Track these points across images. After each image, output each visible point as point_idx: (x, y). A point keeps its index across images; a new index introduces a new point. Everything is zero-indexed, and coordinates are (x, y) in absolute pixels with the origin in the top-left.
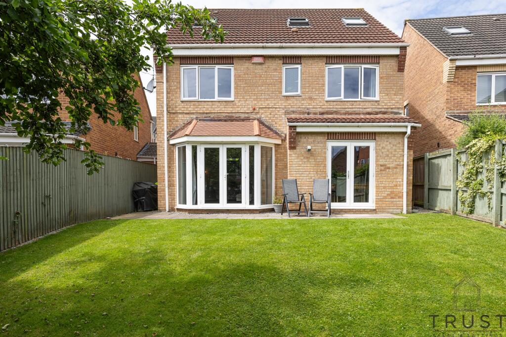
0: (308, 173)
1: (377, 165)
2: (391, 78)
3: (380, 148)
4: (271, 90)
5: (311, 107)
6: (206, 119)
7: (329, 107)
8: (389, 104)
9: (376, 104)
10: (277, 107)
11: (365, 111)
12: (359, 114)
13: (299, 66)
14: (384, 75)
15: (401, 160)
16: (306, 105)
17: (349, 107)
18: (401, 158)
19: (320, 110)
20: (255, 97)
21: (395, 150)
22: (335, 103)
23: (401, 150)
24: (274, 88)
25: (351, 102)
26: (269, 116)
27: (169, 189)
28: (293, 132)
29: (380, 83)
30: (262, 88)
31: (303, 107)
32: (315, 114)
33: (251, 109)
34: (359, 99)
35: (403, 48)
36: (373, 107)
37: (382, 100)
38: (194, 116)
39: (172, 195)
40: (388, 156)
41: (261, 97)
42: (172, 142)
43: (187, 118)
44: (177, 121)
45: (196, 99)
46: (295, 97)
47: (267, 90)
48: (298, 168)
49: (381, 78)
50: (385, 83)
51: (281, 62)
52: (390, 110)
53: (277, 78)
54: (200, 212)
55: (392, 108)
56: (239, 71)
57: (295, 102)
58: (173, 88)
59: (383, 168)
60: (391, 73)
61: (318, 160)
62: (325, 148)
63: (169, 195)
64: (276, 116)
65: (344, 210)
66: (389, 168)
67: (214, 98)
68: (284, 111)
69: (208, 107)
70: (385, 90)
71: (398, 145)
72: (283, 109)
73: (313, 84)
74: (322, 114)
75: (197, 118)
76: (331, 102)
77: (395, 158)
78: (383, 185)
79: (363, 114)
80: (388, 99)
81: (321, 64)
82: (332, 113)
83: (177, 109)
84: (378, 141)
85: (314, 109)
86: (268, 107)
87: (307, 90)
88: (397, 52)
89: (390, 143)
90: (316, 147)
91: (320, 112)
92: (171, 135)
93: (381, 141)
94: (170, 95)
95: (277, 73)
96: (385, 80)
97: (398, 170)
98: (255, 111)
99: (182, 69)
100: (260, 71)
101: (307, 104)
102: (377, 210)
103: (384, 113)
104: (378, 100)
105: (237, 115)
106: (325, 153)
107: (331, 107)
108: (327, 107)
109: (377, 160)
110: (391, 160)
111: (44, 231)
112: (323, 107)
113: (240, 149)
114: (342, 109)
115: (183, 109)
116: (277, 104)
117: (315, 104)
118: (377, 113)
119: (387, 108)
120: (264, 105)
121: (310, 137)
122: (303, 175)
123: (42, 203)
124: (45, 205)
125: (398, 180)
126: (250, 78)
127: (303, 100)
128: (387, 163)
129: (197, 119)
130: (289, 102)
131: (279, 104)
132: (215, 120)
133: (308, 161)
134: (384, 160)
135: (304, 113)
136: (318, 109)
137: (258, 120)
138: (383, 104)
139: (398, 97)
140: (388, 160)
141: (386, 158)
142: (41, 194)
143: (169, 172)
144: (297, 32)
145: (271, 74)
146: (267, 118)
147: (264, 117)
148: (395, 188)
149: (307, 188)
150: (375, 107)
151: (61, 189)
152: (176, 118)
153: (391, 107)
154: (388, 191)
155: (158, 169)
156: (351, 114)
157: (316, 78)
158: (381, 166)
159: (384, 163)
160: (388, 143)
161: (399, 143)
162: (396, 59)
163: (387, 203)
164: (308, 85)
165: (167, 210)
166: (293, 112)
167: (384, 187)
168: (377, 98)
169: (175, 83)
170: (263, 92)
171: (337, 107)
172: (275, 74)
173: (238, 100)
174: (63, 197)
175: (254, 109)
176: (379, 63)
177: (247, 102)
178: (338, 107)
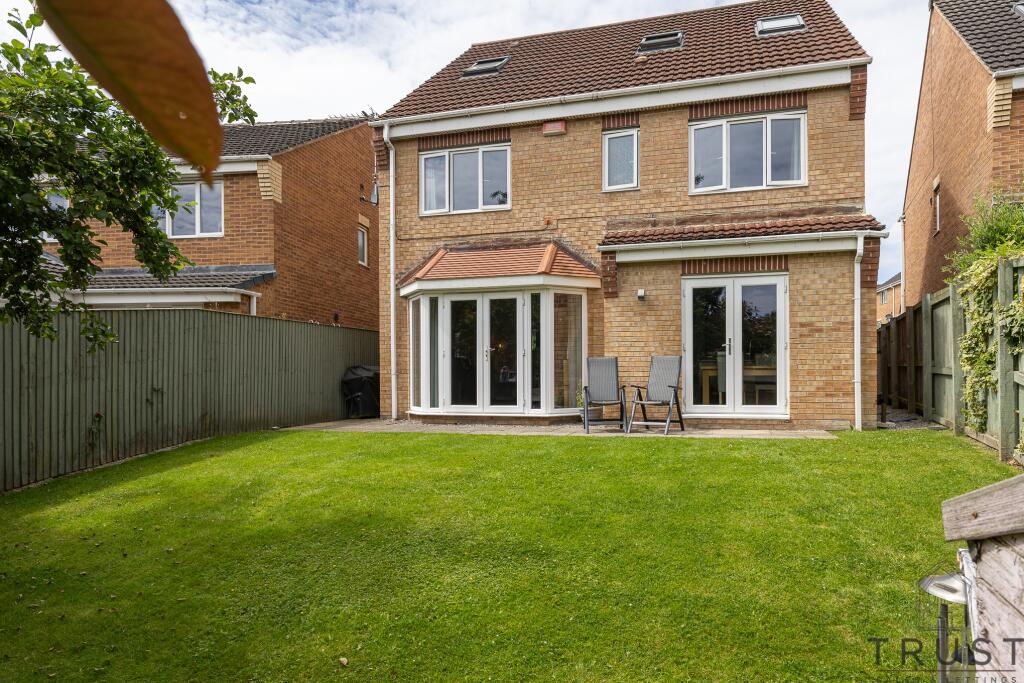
0: (642, 344)
1: (793, 325)
2: (835, 135)
3: (799, 287)
4: (581, 183)
5: (659, 210)
6: (461, 246)
7: (697, 207)
8: (830, 192)
9: (801, 194)
10: (593, 215)
11: (775, 210)
12: (763, 217)
13: (634, 132)
14: (818, 131)
15: (847, 313)
16: (649, 207)
17: (740, 206)
18: (849, 308)
19: (679, 215)
20: (550, 200)
21: (834, 292)
22: (709, 199)
23: (847, 291)
24: (585, 178)
25: (744, 194)
26: (577, 234)
27: (398, 377)
28: (609, 263)
29: (810, 148)
30: (564, 181)
31: (644, 211)
32: (668, 223)
33: (542, 223)
34: (764, 187)
35: (860, 69)
36: (794, 200)
37: (813, 183)
38: (442, 243)
39: (402, 388)
40: (816, 304)
41: (560, 199)
42: (404, 292)
43: (429, 247)
44: (413, 254)
45: (445, 210)
46: (627, 194)
47: (572, 184)
48: (622, 334)
49: (811, 137)
50: (820, 147)
51: (599, 126)
52: (833, 204)
53: (592, 160)
54: (443, 421)
55: (838, 200)
56: (520, 153)
57: (628, 203)
58: (406, 195)
59: (805, 331)
60: (835, 124)
61: (663, 318)
62: (679, 291)
63: (399, 389)
64: (590, 233)
65: (720, 421)
66: (820, 330)
67: (477, 207)
68: (605, 223)
69: (465, 224)
70: (821, 162)
71: (840, 280)
72: (604, 218)
73: (665, 163)
74: (683, 222)
75: (445, 247)
76: (703, 198)
77: (834, 308)
78: (806, 367)
79: (772, 216)
80: (828, 181)
81: (678, 122)
82: (702, 220)
83: (413, 232)
84: (793, 273)
85: (666, 215)
86: (574, 216)
87: (651, 177)
88: (845, 78)
89: (821, 276)
90: (659, 292)
91: (677, 220)
92: (403, 280)
93: (800, 273)
94: (402, 208)
95: (592, 150)
96: (821, 141)
97: (841, 334)
98: (551, 227)
99: (422, 158)
100: (559, 149)
101: (652, 205)
102: (795, 422)
103: (820, 212)
104: (806, 184)
105: (517, 236)
106: (678, 303)
107: (702, 207)
108: (691, 209)
109: (793, 314)
110: (825, 313)
111: (149, 446)
112: (685, 208)
113: (513, 302)
114: (724, 211)
115: (422, 232)
116: (592, 210)
117: (669, 204)
118: (803, 213)
119: (827, 201)
120: (568, 213)
121: (646, 271)
122: (632, 349)
123: (147, 400)
124: (152, 404)
125: (842, 356)
126: (540, 165)
127: (643, 197)
128: (814, 319)
129: (446, 249)
130: (614, 204)
131: (596, 210)
132: (477, 249)
133: (643, 320)
134: (807, 314)
135: (644, 224)
136: (675, 214)
137: (555, 243)
138: (818, 193)
139: (851, 175)
140: (817, 313)
141: (813, 308)
142: (144, 385)
143: (398, 346)
144: (644, 63)
145: (579, 152)
146: (573, 239)
147: (567, 238)
148: (834, 372)
149: (641, 374)
150: (799, 199)
151: (186, 377)
152: (411, 249)
153: (837, 197)
154: (820, 380)
155: (381, 343)
156: (745, 218)
157: (669, 152)
158: (802, 325)
159: (809, 319)
160: (817, 276)
161: (843, 274)
162: (845, 94)
163: (817, 406)
164: (652, 168)
165: (394, 415)
166: (624, 223)
167: (810, 373)
168: (804, 181)
169: (410, 186)
170: (566, 189)
171: (714, 206)
172: (587, 151)
173: (519, 207)
174: (190, 391)
175: (548, 223)
176: (805, 107)
177: (536, 210)
178: (716, 207)
